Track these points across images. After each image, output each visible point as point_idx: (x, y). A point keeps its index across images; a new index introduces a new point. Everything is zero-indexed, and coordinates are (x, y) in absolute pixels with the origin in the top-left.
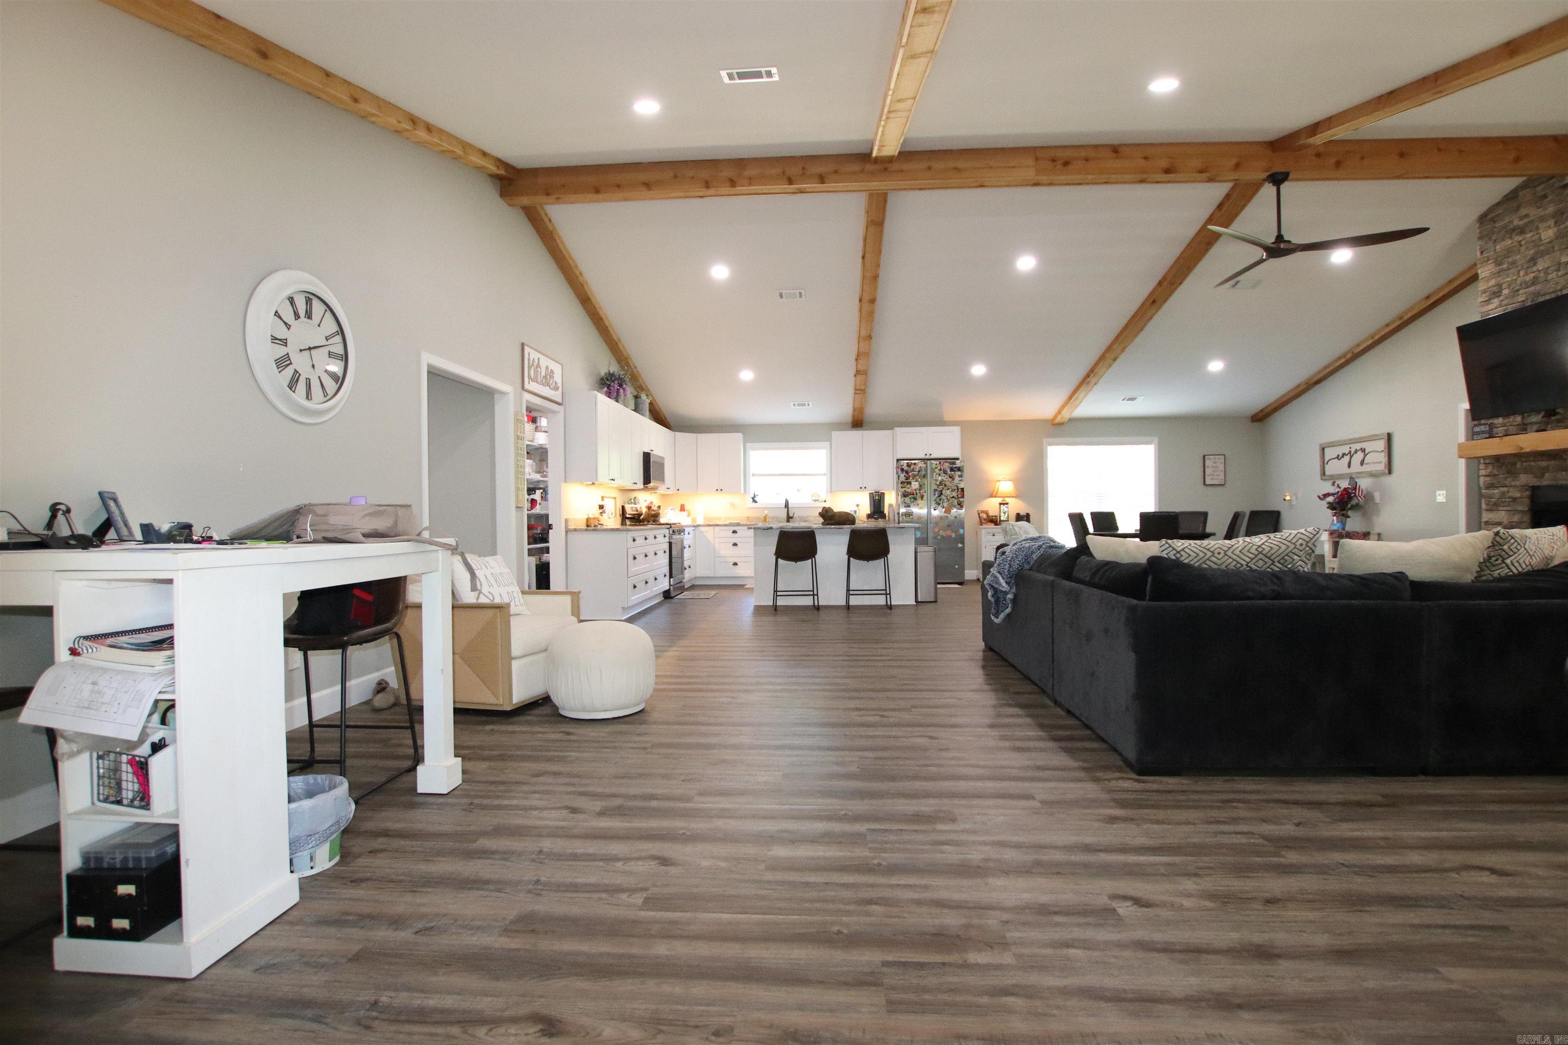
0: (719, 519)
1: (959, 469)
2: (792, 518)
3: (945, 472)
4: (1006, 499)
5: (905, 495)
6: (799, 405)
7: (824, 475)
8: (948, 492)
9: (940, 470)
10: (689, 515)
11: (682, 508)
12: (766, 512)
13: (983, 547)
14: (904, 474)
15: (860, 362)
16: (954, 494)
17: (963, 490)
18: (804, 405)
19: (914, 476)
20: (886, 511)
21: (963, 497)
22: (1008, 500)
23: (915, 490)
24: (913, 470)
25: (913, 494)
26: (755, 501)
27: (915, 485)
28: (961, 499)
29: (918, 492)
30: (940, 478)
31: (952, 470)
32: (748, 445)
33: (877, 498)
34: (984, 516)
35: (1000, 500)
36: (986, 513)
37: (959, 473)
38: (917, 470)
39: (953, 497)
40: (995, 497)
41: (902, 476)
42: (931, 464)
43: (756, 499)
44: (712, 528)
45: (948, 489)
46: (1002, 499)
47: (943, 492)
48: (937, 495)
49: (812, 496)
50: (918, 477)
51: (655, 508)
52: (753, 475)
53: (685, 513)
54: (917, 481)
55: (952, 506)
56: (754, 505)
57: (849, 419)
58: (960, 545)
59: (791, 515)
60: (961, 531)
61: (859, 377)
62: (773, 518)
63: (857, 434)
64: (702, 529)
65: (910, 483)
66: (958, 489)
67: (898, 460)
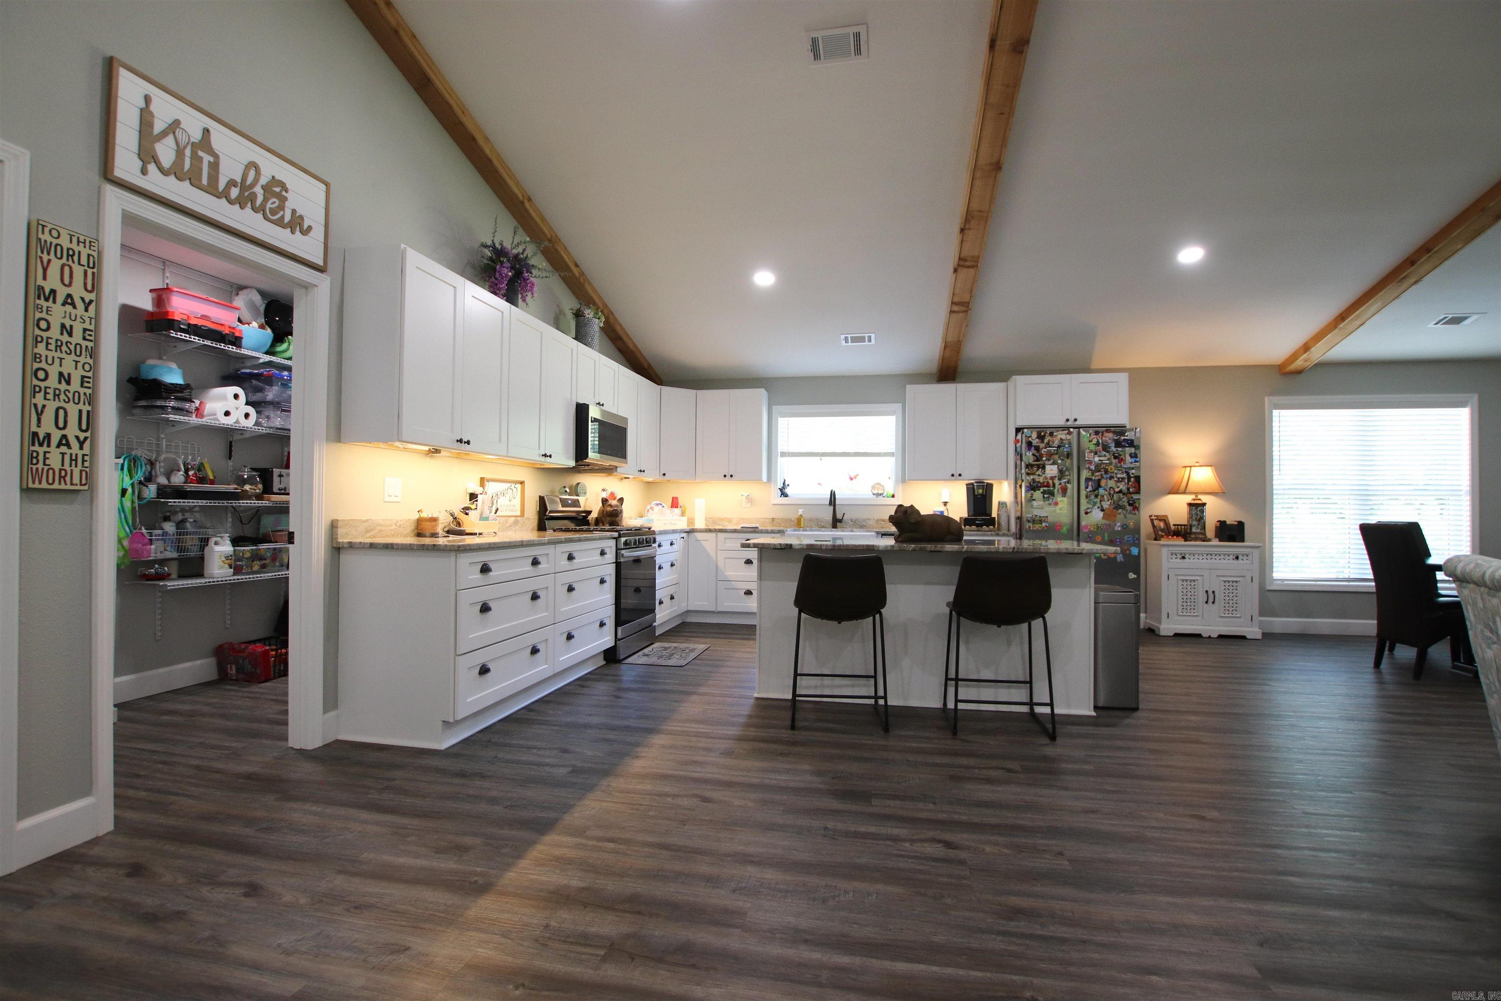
0: (730, 521)
1: (1131, 443)
2: (840, 521)
3: (1106, 448)
4: (1200, 497)
5: (1033, 487)
6: (854, 340)
7: (892, 454)
8: (1111, 483)
9: (1098, 444)
10: (683, 514)
11: (675, 504)
12: (800, 511)
13: (1164, 577)
14: (1033, 451)
15: (970, 235)
16: (1122, 486)
17: (1138, 479)
18: (862, 339)
19: (1050, 455)
20: (994, 514)
21: (1138, 492)
22: (1204, 499)
23: (1052, 478)
24: (1048, 445)
25: (1048, 486)
26: (784, 494)
27: (1051, 470)
28: (1135, 497)
29: (1057, 482)
30: (1097, 459)
31: (1118, 444)
32: (775, 408)
33: (980, 491)
34: (1162, 525)
35: (1189, 498)
36: (1164, 519)
37: (1133, 450)
38: (1056, 443)
39: (1120, 492)
40: (1184, 493)
41: (1029, 456)
42: (1079, 433)
43: (788, 491)
44: (713, 535)
45: (1111, 478)
46: (1193, 497)
47: (1103, 483)
48: (1090, 488)
49: (873, 487)
50: (1056, 457)
51: (614, 502)
52: (783, 454)
53: (677, 511)
54: (1053, 464)
55: (1118, 507)
56: (784, 500)
57: (934, 367)
58: (1132, 576)
59: (839, 516)
60: (1135, 551)
61: (963, 272)
62: (811, 520)
63: (948, 388)
64: (699, 536)
65: (1044, 467)
66: (1129, 478)
67: (1018, 430)
